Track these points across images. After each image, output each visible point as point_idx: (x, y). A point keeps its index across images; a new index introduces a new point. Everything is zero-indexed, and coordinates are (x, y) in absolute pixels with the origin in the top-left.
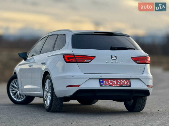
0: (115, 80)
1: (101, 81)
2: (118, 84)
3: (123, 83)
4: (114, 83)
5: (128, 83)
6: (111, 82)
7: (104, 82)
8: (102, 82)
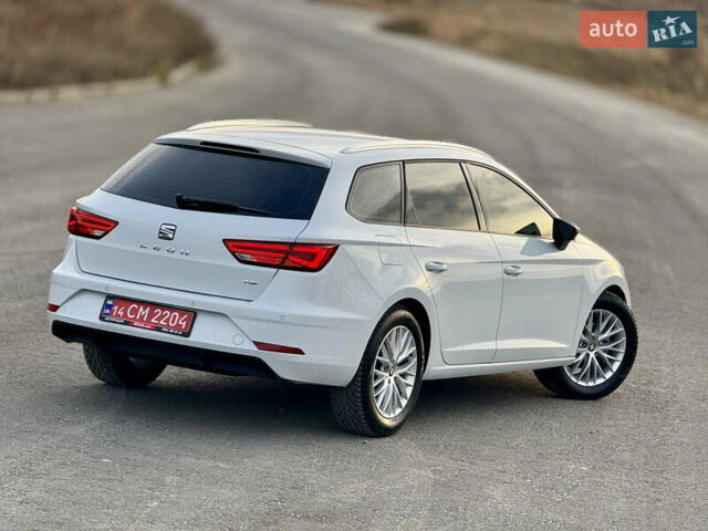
0: (148, 310)
1: (110, 302)
2: (153, 321)
3: (167, 321)
4: (142, 317)
5: (184, 324)
6: (134, 312)
7: (116, 308)
8: (109, 307)
